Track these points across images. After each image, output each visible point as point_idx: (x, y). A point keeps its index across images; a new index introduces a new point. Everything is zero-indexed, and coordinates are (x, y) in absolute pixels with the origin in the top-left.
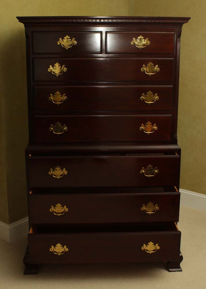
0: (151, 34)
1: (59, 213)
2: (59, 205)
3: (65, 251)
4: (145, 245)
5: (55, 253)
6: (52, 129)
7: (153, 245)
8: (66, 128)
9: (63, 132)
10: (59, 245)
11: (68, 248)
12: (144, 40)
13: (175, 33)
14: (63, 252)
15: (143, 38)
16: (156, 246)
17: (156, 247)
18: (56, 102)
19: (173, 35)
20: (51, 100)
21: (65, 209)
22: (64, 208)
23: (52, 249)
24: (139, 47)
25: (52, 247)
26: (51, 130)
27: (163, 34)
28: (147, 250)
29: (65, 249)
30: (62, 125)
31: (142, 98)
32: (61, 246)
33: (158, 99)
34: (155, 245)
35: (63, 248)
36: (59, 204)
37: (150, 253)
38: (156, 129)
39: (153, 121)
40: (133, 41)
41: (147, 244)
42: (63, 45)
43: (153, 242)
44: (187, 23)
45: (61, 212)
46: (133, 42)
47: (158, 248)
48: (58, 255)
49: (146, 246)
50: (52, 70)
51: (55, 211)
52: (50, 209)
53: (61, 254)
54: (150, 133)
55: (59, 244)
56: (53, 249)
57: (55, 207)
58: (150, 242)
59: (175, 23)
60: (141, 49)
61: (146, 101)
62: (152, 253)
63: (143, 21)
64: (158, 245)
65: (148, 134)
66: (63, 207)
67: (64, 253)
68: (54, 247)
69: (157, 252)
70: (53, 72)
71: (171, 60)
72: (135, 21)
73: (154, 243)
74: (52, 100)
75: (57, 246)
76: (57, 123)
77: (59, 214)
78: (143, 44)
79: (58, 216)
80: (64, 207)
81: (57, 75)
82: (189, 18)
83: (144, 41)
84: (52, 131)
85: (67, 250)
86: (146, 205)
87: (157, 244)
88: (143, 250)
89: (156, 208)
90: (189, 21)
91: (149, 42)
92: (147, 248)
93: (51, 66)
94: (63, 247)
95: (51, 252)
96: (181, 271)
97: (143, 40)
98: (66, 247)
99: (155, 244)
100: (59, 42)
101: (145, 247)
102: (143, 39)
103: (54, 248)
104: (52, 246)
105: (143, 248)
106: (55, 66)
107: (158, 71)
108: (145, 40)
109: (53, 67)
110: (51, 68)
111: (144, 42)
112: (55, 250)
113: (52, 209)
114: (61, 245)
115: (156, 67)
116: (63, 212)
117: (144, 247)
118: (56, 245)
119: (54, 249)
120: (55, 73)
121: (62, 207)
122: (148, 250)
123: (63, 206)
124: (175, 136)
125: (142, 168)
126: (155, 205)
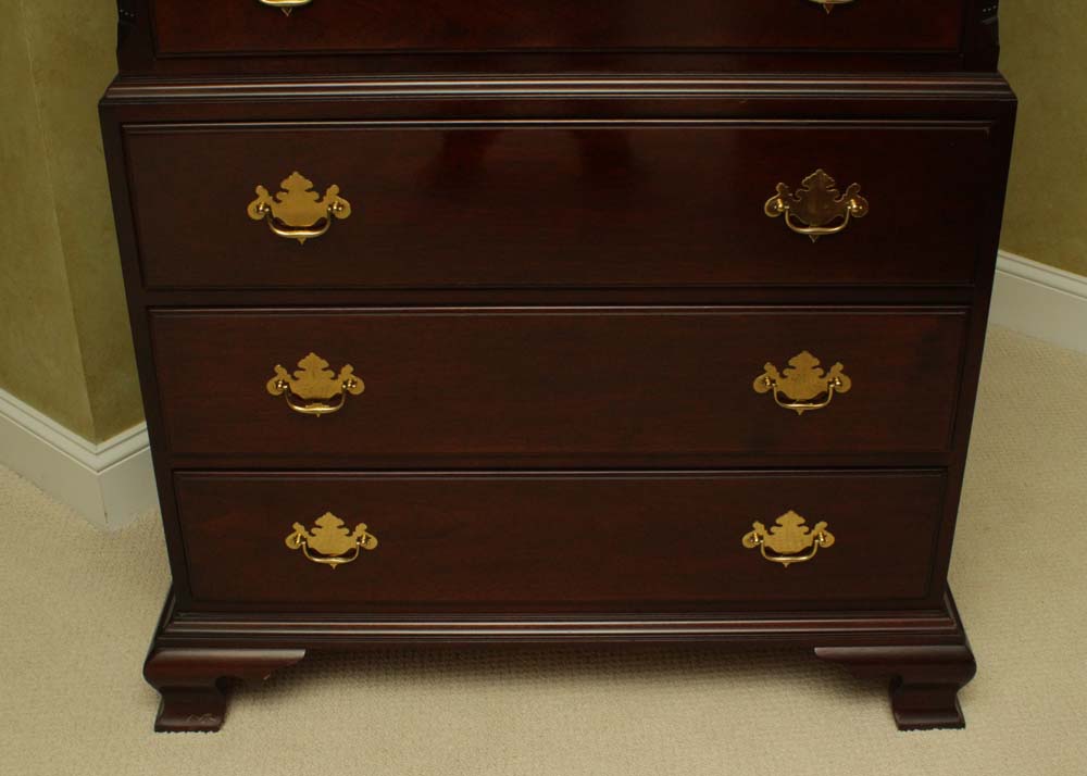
3: (361, 547)
4: (758, 526)
5: (314, 558)
7: (801, 525)
10: (330, 521)
11: (377, 536)
14: (351, 553)
16: (814, 533)
17: (818, 537)
23: (297, 537)
25: (294, 531)
28: (770, 552)
29: (359, 539)
32: (340, 527)
34: (812, 527)
35: (350, 535)
36: (312, 354)
37: (786, 565)
41: (769, 524)
43: (799, 513)
47: (827, 540)
48: (327, 565)
49: (765, 533)
53: (341, 561)
56: (303, 538)
58: (786, 511)
64: (826, 529)
66: (337, 372)
67: (358, 557)
68: (309, 529)
69: (817, 559)
73: (805, 518)
75: (320, 527)
80: (343, 370)
85: (371, 543)
87: (822, 525)
88: (749, 550)
89: (834, 382)
92: (768, 542)
94: (352, 530)
95: (290, 550)
96: (961, 725)
98: (368, 531)
99: (811, 525)
101: (761, 537)
103: (306, 534)
104: (296, 525)
105: (748, 540)
112: (312, 543)
114: (342, 523)
117: (756, 537)
118: (318, 522)
119: (309, 538)
122: (777, 550)
124: (988, 21)
125: (778, 187)
126: (833, 369)
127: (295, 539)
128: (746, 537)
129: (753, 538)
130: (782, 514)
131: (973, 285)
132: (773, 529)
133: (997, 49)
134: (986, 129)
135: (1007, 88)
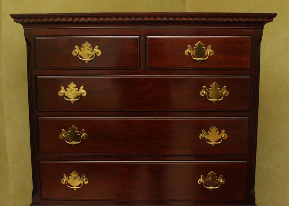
0: (216, 39)
8: (86, 179)
13: (252, 38)
15: (203, 45)
18: (71, 142)
24: (197, 59)
31: (202, 137)
33: (227, 137)
38: (223, 183)
42: (80, 56)
44: (271, 22)
46: (188, 52)
50: (64, 94)
54: (214, 189)
60: (199, 63)
61: (209, 141)
63: (203, 19)
65: (211, 190)
70: (66, 97)
71: (247, 79)
72: (191, 19)
74: (64, 139)
81: (72, 102)
90: (274, 19)
91: (212, 52)
93: (62, 88)
100: (75, 52)
106: (69, 88)
107: (226, 95)
108: (206, 48)
109: (65, 89)
115: (223, 90)
120: (69, 98)
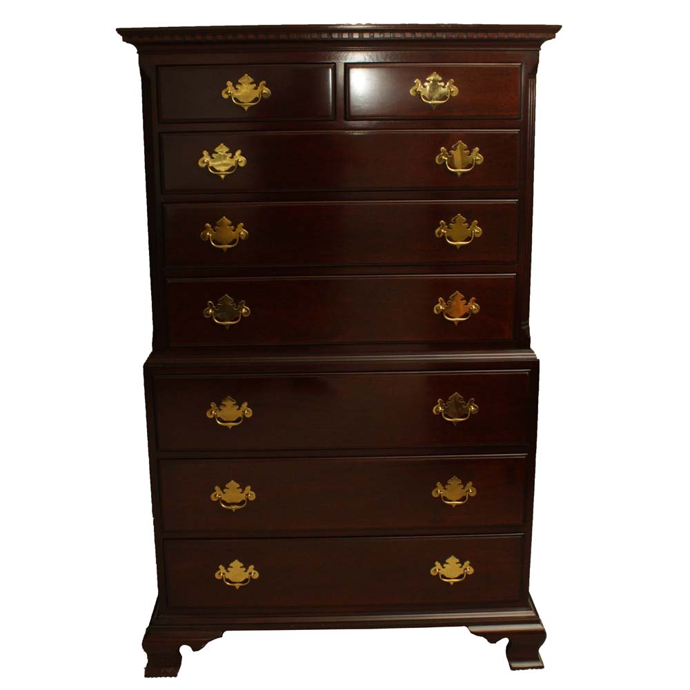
0: (462, 68)
1: (233, 504)
2: (233, 485)
3: (251, 578)
4: (437, 564)
5: (228, 584)
6: (211, 311)
7: (457, 563)
8: (246, 309)
9: (239, 320)
10: (236, 564)
11: (259, 572)
12: (443, 84)
13: (521, 66)
14: (246, 581)
15: (440, 79)
16: (464, 567)
17: (466, 569)
18: (221, 244)
19: (516, 71)
20: (207, 239)
21: (247, 495)
22: (246, 492)
24: (430, 102)
25: (219, 569)
26: (208, 314)
27: (490, 69)
28: (444, 577)
29: (250, 574)
30: (237, 301)
31: (440, 233)
32: (241, 567)
33: (481, 233)
34: (463, 564)
35: (246, 571)
36: (232, 481)
37: (452, 583)
38: (477, 311)
39: (469, 291)
40: (414, 88)
41: (443, 563)
42: (235, 99)
43: (456, 556)
44: (553, 40)
45: (239, 501)
46: (416, 91)
47: (470, 571)
48: (234, 587)
49: (441, 567)
50: (208, 163)
51: (223, 499)
52: (210, 494)
53: (240, 585)
54: (460, 322)
55: (236, 561)
56: (223, 574)
57: (225, 490)
58: (450, 556)
59: (522, 40)
60: (434, 108)
61: (451, 240)
62: (455, 583)
63: (439, 35)
64: (470, 565)
65: (456, 324)
66: (244, 489)
67: (249, 583)
68: (226, 569)
69: (466, 580)
70: (212, 168)
71: (513, 136)
72: (419, 35)
73: (459, 559)
74: (209, 240)
75: (232, 567)
76: (224, 297)
77: (234, 508)
78: (440, 95)
79: (231, 510)
80: (246, 488)
81: (223, 177)
82: (558, 28)
83: (444, 87)
84: (211, 317)
85: (256, 575)
86: (444, 484)
87: (468, 562)
88: (434, 577)
89: (469, 491)
90: (556, 34)
91: (455, 89)
92: (443, 572)
93: (205, 153)
94: (247, 569)
96: (542, 667)
97: (439, 84)
98: (254, 569)
99: (462, 562)
100: (227, 93)
101: (439, 570)
102: (440, 82)
103: (225, 571)
104: (221, 567)
105: (433, 572)
106: (217, 153)
107: (479, 163)
108: (446, 84)
109: (210, 155)
110: (206, 158)
111: (443, 90)
112: (228, 576)
113: (217, 494)
114: (242, 565)
115: (473, 154)
116: (243, 502)
117: (437, 569)
118: (231, 565)
119: (226, 573)
120: (218, 169)
121: (241, 490)
122: (446, 576)
123: (243, 487)
124: (523, 328)
125: (439, 401)
126: (467, 485)
127: (220, 574)
128: (432, 570)
129: (435, 570)
130: (448, 557)
131: (528, 444)
132: (445, 565)
133: (529, 339)
134: (527, 373)
135: (535, 355)
